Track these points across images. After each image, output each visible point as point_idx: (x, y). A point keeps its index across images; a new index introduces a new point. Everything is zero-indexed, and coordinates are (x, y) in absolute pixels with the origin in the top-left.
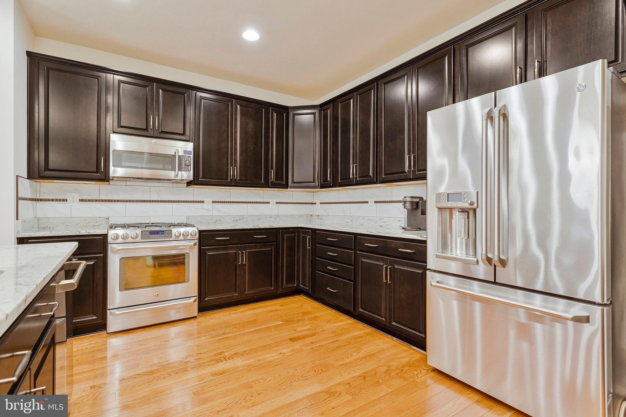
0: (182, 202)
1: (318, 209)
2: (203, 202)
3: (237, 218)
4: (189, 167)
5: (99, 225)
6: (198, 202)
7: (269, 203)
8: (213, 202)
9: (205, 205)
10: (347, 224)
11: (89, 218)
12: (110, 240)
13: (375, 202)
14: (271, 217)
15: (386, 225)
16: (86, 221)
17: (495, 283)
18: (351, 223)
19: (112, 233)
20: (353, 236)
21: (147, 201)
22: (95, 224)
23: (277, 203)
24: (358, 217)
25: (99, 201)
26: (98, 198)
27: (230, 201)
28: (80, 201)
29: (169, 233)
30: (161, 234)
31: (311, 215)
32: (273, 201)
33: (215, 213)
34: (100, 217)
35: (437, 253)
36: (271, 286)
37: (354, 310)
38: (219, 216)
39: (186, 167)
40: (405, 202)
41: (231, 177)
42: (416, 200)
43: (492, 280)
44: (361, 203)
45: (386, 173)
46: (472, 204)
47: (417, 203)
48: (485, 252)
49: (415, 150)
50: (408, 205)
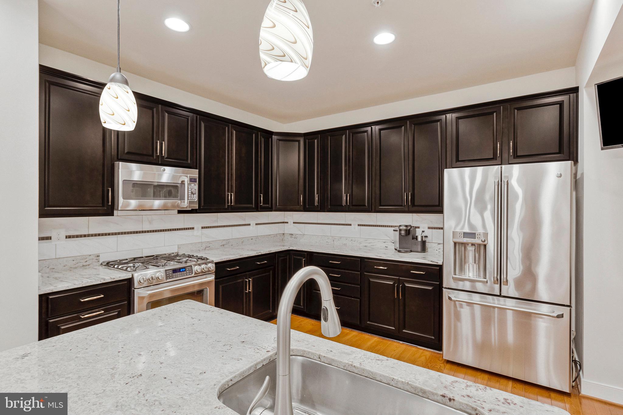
0: (173, 230)
1: (290, 228)
2: (193, 228)
3: (224, 243)
4: (195, 195)
5: (89, 265)
6: (189, 229)
7: (249, 225)
8: (202, 228)
9: (195, 232)
10: (328, 243)
11: (78, 257)
12: (136, 285)
13: (359, 225)
14: (252, 239)
15: (371, 246)
16: (74, 262)
17: (500, 296)
18: (332, 243)
19: (138, 276)
20: (359, 259)
21: (140, 232)
22: (85, 264)
23: (256, 224)
24: (341, 238)
25: (89, 236)
26: (86, 233)
27: (217, 225)
28: (66, 237)
29: (190, 269)
30: (183, 271)
31: (283, 234)
32: (253, 223)
33: (204, 239)
34: (90, 256)
35: (454, 276)
36: (270, 309)
37: (360, 323)
38: (208, 242)
39: (192, 195)
40: (400, 230)
41: (228, 203)
42: (409, 228)
43: (499, 294)
44: (343, 225)
45: (382, 204)
46: (484, 241)
47: (409, 230)
48: (495, 276)
49: (411, 189)
50: (403, 232)
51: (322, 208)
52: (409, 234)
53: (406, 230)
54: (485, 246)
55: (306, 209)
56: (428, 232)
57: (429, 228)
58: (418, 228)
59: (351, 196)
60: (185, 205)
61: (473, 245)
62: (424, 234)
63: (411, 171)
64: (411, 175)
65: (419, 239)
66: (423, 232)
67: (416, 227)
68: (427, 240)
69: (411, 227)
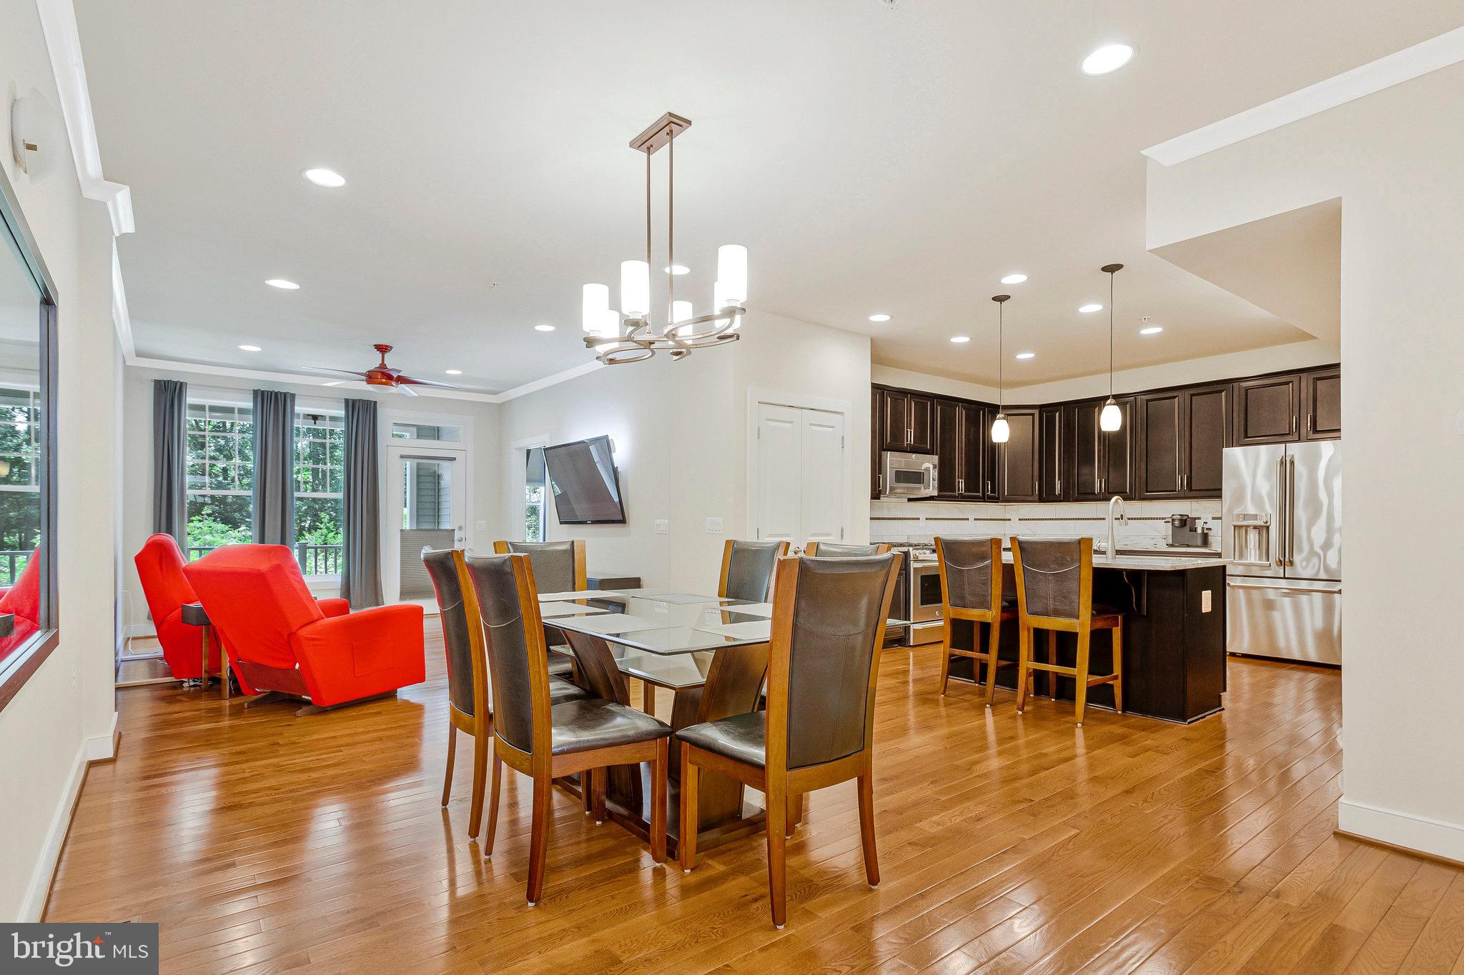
4: (936, 482)
9: (920, 523)
39: (934, 482)
40: (1173, 520)
41: (959, 491)
42: (1185, 518)
43: (1282, 576)
44: (1094, 519)
45: (1149, 490)
46: (1267, 522)
47: (1186, 520)
48: (1277, 556)
49: (1187, 471)
50: (1177, 523)
51: (1066, 497)
52: (1185, 525)
53: (1181, 520)
54: (1268, 527)
55: (1043, 499)
56: (1211, 524)
57: (1213, 518)
58: (1199, 518)
59: (1107, 482)
60: (925, 493)
61: (1255, 527)
62: (1206, 526)
63: (1188, 449)
64: (1187, 455)
65: (1199, 531)
66: (1206, 523)
67: (1196, 519)
68: (1210, 533)
69: (1189, 518)
